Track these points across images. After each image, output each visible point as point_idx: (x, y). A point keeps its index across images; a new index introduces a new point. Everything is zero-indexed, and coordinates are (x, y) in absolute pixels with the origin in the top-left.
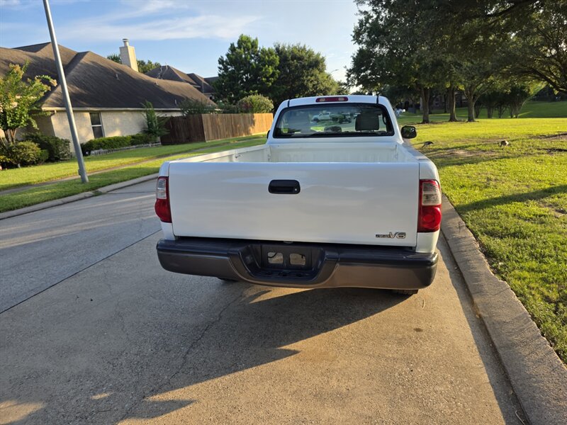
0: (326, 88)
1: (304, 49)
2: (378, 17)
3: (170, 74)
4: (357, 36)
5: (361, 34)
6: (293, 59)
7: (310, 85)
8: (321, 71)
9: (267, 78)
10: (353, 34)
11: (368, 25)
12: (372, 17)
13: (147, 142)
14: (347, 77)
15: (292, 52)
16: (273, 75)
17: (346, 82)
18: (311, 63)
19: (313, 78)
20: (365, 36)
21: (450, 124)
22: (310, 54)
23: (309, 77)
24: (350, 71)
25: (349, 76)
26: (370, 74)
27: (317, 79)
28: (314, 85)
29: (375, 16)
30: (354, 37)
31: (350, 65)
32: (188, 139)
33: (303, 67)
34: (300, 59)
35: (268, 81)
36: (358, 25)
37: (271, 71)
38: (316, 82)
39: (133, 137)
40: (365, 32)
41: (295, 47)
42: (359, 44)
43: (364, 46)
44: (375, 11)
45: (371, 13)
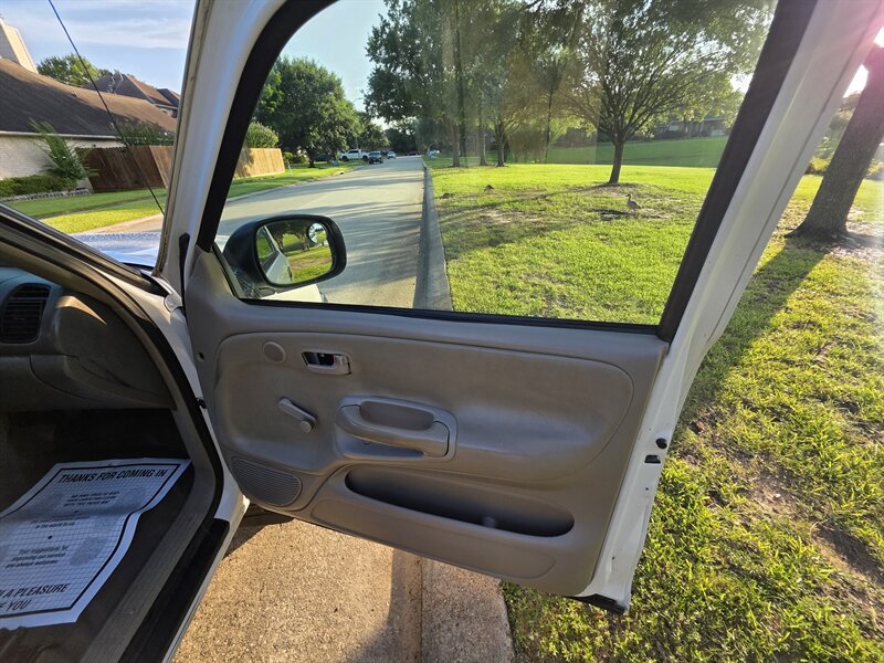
0: (347, 120)
1: (313, 66)
2: (397, 24)
3: (127, 87)
4: (373, 50)
5: (378, 48)
6: (299, 78)
7: (326, 114)
8: (339, 96)
9: (268, 101)
10: (368, 47)
11: (384, 36)
13: (55, 188)
14: (365, 106)
15: (298, 68)
16: (275, 97)
17: (365, 111)
18: (324, 85)
19: (328, 105)
20: (382, 52)
21: (480, 168)
22: (322, 73)
23: (323, 104)
24: (368, 97)
25: (368, 104)
26: (392, 103)
27: (334, 107)
28: (330, 115)
29: (392, 24)
30: (369, 51)
32: (137, 182)
33: (315, 90)
34: (310, 78)
35: (269, 105)
36: (372, 35)
37: (271, 92)
38: (332, 111)
39: (18, 181)
40: (381, 45)
41: (301, 62)
42: (377, 61)
43: (382, 66)
44: (391, 16)
45: (387, 18)
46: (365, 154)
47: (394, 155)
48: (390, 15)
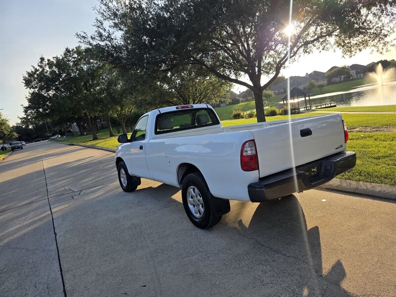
4: (28, 83)
5: (31, 82)
10: (24, 82)
11: (36, 76)
12: (39, 70)
14: (24, 113)
17: (25, 116)
24: (26, 108)
25: (26, 112)
29: (41, 70)
30: (25, 83)
31: (27, 104)
36: (27, 76)
42: (30, 88)
43: (36, 91)
44: (41, 67)
45: (38, 68)
46: (5, 145)
47: (24, 143)
48: (39, 66)
